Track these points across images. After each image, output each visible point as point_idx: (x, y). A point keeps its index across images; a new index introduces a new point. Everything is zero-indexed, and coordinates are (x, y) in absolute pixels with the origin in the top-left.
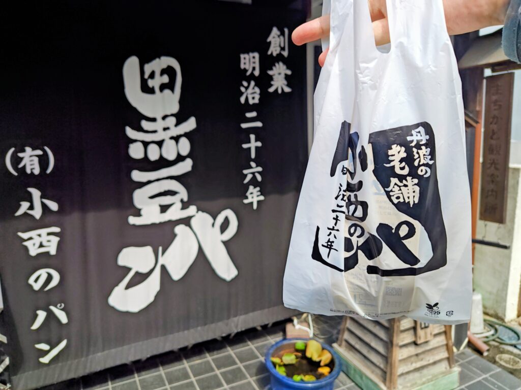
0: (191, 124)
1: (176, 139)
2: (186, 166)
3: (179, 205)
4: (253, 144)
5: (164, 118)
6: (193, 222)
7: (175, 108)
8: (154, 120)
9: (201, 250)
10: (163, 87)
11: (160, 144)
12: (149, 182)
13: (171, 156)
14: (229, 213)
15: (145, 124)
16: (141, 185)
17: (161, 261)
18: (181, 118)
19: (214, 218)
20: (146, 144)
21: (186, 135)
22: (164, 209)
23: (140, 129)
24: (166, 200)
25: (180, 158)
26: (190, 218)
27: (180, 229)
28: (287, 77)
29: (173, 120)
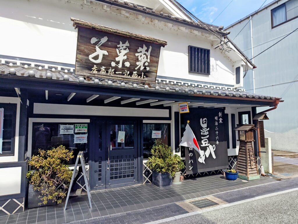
0: (208, 129)
1: (207, 131)
2: (208, 136)
3: (207, 143)
4: (217, 133)
5: (205, 128)
6: (209, 147)
7: (206, 126)
8: (204, 128)
9: (211, 152)
10: (205, 123)
11: (205, 132)
12: (204, 139)
13: (206, 135)
14: (214, 145)
15: (203, 129)
16: (203, 139)
17: (205, 153)
18: (207, 128)
19: (212, 146)
20: (203, 132)
21: (208, 131)
22: (205, 144)
23: (202, 130)
24: (206, 142)
25: (207, 135)
26: (209, 146)
27: (208, 148)
28: (222, 120)
29: (206, 128)
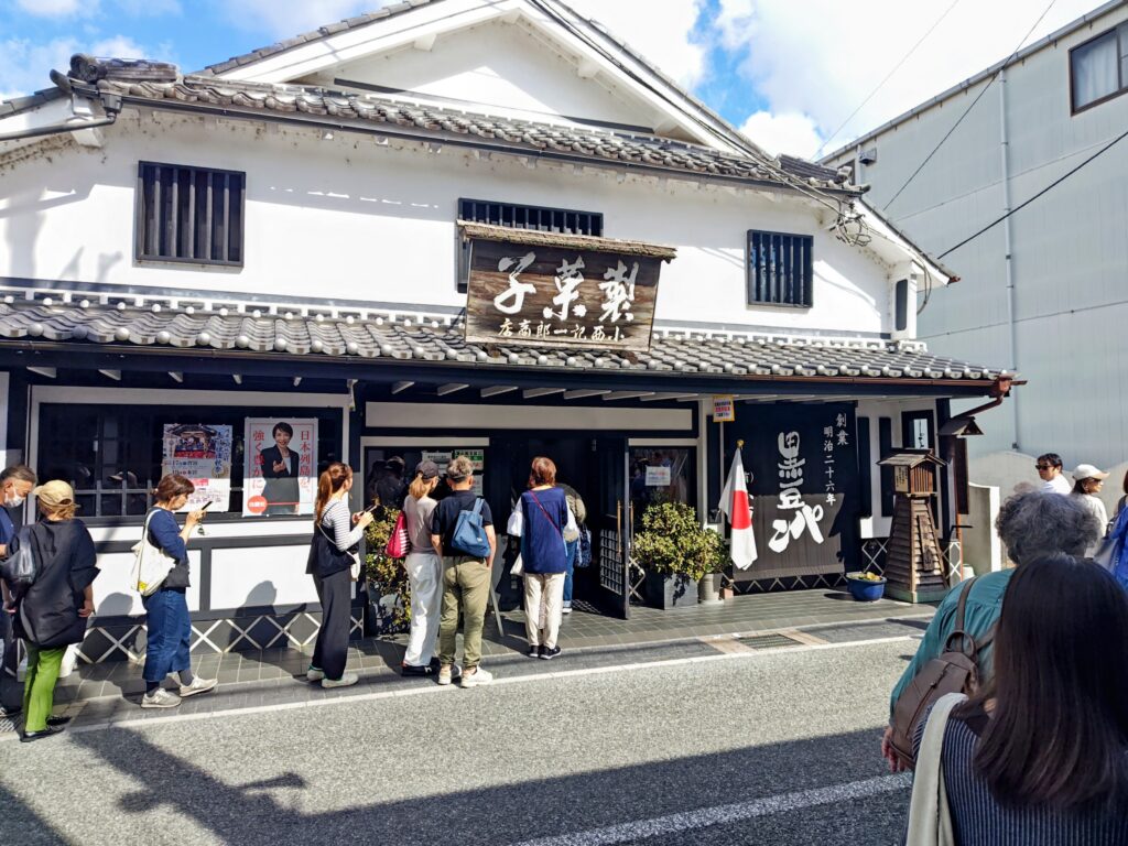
0: (803, 462)
1: (797, 468)
2: (801, 481)
3: (797, 501)
4: (831, 471)
5: (792, 459)
6: (803, 510)
7: (796, 454)
8: (788, 460)
9: (806, 525)
10: (792, 445)
11: (790, 470)
12: (786, 488)
13: (795, 477)
14: (819, 507)
15: (786, 462)
16: (783, 490)
17: (790, 528)
18: (799, 459)
19: (813, 509)
20: (785, 471)
21: (801, 467)
22: (791, 502)
23: (783, 464)
24: (792, 498)
25: (798, 478)
26: (802, 507)
27: (798, 513)
28: (846, 437)
29: (795, 460)
